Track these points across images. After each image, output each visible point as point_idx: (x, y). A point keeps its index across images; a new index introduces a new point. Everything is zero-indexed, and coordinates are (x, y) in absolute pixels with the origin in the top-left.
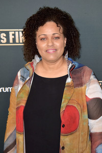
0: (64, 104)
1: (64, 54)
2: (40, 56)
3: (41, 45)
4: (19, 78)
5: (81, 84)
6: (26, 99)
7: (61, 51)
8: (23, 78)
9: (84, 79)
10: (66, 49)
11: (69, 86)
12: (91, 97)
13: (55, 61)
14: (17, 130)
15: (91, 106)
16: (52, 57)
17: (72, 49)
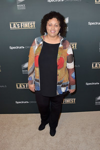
0: (59, 56)
1: (58, 34)
2: (47, 33)
3: (49, 28)
4: (36, 42)
5: (65, 48)
6: (40, 52)
7: (57, 32)
8: (38, 43)
9: (67, 46)
10: (59, 32)
11: (61, 49)
12: (69, 54)
13: (54, 37)
14: (35, 66)
15: (69, 58)
16: (52, 35)
17: (62, 32)
